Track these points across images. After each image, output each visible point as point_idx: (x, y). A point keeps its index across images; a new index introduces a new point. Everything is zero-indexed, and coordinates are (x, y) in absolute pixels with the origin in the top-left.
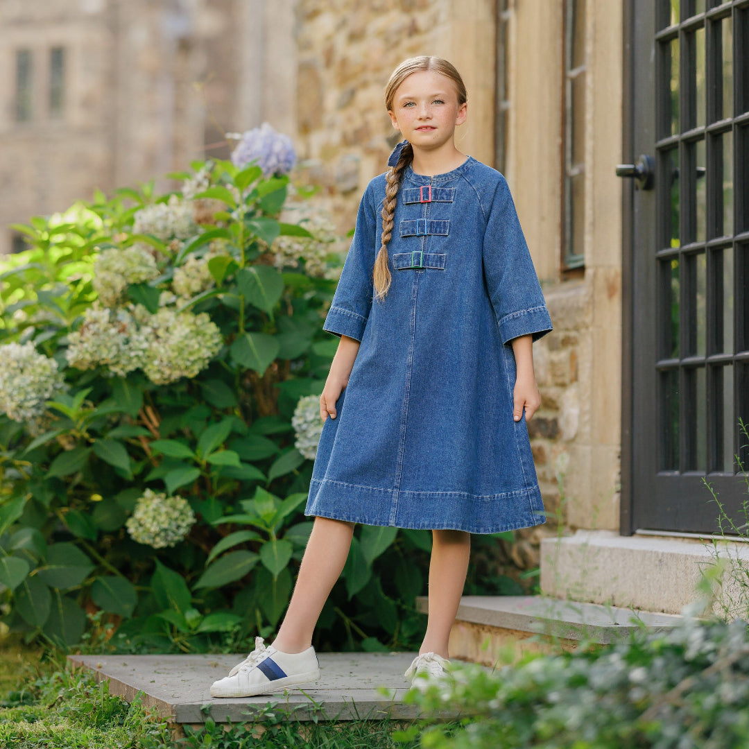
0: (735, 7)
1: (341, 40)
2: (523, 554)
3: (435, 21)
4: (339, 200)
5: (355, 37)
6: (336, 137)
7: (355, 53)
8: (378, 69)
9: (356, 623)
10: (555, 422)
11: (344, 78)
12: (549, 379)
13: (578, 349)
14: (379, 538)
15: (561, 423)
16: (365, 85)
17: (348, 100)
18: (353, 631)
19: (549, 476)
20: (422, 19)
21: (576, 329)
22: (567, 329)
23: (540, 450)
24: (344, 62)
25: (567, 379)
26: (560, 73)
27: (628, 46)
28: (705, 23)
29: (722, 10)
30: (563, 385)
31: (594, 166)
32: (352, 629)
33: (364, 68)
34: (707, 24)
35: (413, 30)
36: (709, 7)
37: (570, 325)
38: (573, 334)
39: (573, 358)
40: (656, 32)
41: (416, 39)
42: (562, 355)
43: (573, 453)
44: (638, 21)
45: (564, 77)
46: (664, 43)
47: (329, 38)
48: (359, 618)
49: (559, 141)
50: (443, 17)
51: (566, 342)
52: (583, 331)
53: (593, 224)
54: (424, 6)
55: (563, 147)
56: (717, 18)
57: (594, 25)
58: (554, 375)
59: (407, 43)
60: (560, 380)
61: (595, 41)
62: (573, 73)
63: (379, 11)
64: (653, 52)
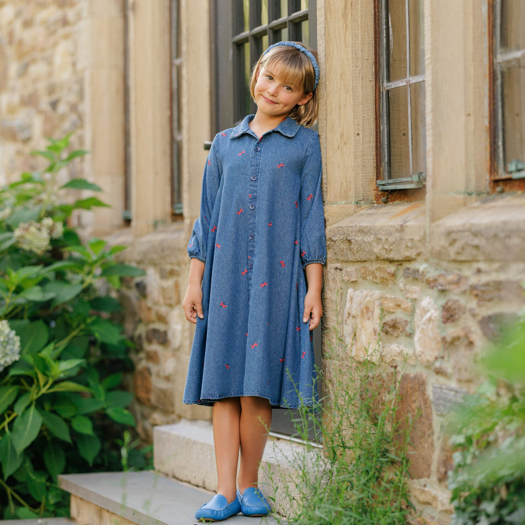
0: (289, 21)
1: (18, 25)
2: (146, 431)
3: (79, 17)
4: (19, 146)
5: (28, 24)
6: (16, 99)
7: (27, 36)
8: (43, 50)
9: (16, 491)
10: (165, 333)
11: (21, 55)
12: (161, 300)
13: (180, 279)
14: (26, 433)
15: (170, 335)
16: (34, 61)
17: (23, 71)
18: (14, 498)
19: (162, 374)
20: (71, 14)
21: (179, 264)
22: (172, 264)
23: (156, 353)
24: (20, 43)
25: (173, 301)
26: (168, 61)
27: (213, 46)
28: (268, 32)
29: (280, 23)
30: (171, 306)
31: (189, 140)
32: (12, 496)
33: (33, 48)
34: (270, 32)
35: (65, 22)
36: (271, 19)
37: (174, 261)
38: (176, 268)
39: (177, 285)
40: (234, 35)
41: (67, 29)
42: (169, 283)
43: (178, 359)
44: (220, 27)
45: (171, 65)
46: (239, 46)
47: (10, 23)
48: (18, 488)
49: (168, 113)
50: (85, 14)
51: (172, 273)
52: (183, 266)
53: (189, 184)
54: (72, 5)
55: (171, 117)
56: (277, 29)
57: (188, 30)
58: (164, 298)
59: (61, 31)
60: (168, 302)
61: (188, 41)
62: (177, 62)
63: (43, 6)
64: (231, 52)
